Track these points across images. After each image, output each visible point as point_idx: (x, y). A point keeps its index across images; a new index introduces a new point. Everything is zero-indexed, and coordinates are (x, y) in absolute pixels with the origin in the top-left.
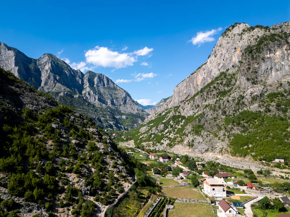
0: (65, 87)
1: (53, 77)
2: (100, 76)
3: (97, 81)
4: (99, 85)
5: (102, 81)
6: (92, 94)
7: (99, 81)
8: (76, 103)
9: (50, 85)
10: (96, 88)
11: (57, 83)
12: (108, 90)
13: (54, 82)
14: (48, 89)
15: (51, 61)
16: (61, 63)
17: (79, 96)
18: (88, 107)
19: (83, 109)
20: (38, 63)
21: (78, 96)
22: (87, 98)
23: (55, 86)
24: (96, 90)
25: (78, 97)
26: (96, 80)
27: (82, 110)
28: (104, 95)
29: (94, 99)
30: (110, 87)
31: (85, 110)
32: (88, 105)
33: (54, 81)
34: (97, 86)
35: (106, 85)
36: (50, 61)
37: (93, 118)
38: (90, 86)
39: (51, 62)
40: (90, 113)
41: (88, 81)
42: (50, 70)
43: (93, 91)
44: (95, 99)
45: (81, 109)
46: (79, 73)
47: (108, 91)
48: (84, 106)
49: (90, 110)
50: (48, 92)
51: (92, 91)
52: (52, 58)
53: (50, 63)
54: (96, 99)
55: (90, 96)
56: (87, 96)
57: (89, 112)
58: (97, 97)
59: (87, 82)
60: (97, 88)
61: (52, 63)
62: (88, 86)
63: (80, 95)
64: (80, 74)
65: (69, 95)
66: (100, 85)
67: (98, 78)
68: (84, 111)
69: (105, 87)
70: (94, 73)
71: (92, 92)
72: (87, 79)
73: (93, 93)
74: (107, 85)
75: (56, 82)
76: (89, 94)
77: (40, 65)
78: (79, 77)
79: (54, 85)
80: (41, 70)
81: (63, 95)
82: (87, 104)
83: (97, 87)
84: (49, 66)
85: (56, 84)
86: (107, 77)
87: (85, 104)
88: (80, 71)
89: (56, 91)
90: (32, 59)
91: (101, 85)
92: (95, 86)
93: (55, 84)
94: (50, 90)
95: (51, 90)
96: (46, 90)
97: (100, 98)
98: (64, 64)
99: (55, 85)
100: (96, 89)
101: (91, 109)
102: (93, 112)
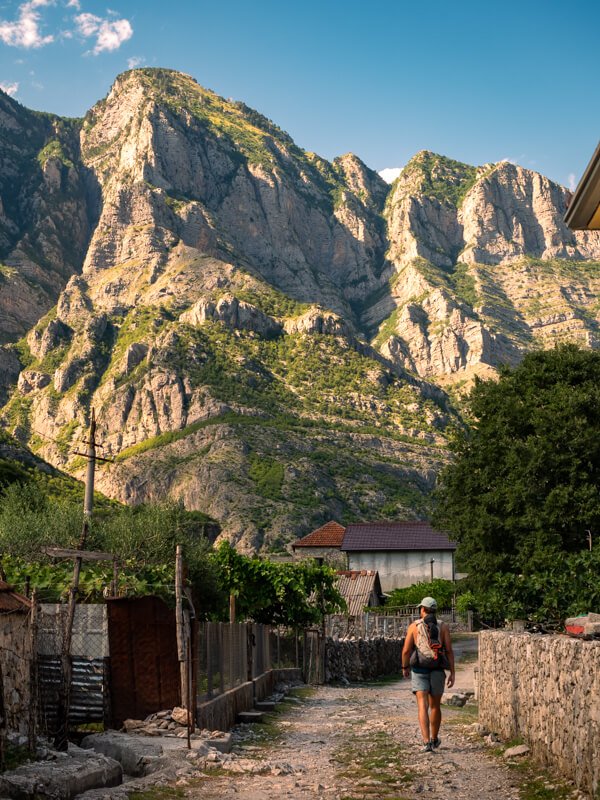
0: (229, 267)
1: (148, 209)
2: (503, 180)
3: (481, 223)
4: (492, 250)
5: (521, 220)
6: (442, 315)
7: (494, 221)
8: (292, 375)
9: (127, 265)
10: (472, 273)
11: (175, 244)
12: (566, 283)
13: (153, 243)
14: (118, 289)
15: (156, 107)
16: (228, 123)
17: (320, 320)
18: (383, 394)
19: (339, 412)
20: (86, 143)
21: (308, 325)
22: (406, 350)
23: (159, 270)
24: (472, 289)
25: (312, 330)
26: (471, 211)
27: (334, 419)
28: (530, 322)
29: (452, 353)
30: (578, 257)
31: (353, 423)
32: (387, 380)
33: (156, 234)
34: (482, 255)
35: (548, 243)
36: (149, 108)
37: (415, 474)
38: (424, 261)
39: (153, 119)
40: (394, 444)
41: (412, 229)
42: (148, 166)
43: (446, 295)
44: (463, 347)
45: (325, 410)
46: (353, 175)
47: (563, 290)
48: (357, 388)
49: (397, 421)
50: (116, 312)
51: (436, 295)
52: (171, 91)
53: (146, 122)
54: (472, 347)
55: (426, 334)
56: (406, 337)
57: (389, 434)
58: (475, 338)
59: (407, 235)
60: (483, 273)
61: (163, 119)
62: (415, 263)
63: (326, 315)
64: (359, 187)
65: (244, 317)
66: (501, 245)
67: (487, 199)
68: (350, 429)
69: (544, 258)
70: (460, 166)
71: (442, 304)
72: (408, 209)
73: (449, 310)
74: (555, 243)
75: (168, 237)
76: (420, 317)
77: (94, 152)
78: (353, 203)
79: (154, 262)
80: (101, 181)
81: (202, 318)
82: (373, 375)
83: (481, 266)
84: (141, 147)
85: (171, 256)
86: (553, 186)
87: (363, 375)
88: (360, 162)
89: (166, 299)
90: (54, 117)
91: (511, 248)
92: (466, 257)
93: (165, 251)
94: (127, 299)
95: (133, 295)
96: (100, 303)
97: (503, 339)
98: (250, 128)
99: (164, 261)
100: (471, 279)
101: (406, 412)
102: (422, 434)
